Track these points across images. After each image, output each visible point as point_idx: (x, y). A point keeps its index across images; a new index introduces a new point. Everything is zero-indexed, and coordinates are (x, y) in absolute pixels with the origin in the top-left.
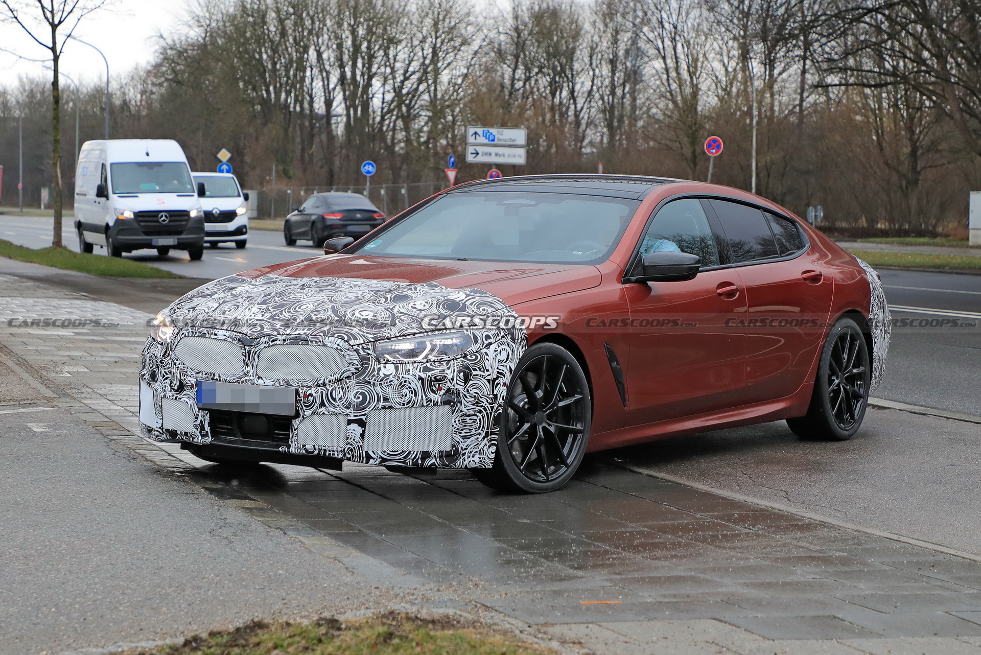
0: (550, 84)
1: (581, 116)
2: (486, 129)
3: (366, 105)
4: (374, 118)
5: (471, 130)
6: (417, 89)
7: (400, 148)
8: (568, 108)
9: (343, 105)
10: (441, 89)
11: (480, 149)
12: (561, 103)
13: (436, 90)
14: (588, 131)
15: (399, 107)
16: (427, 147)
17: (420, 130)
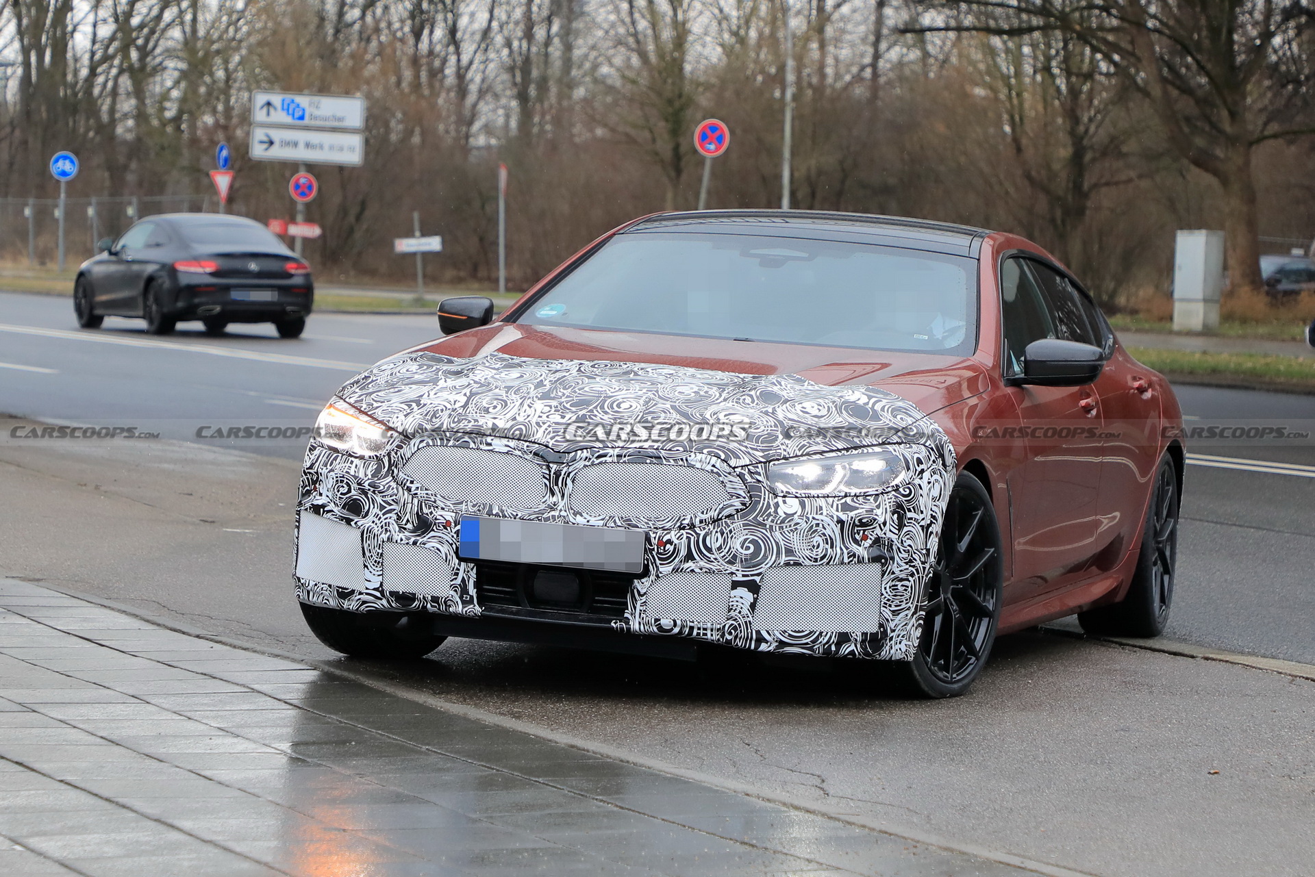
0: (412, 16)
1: (469, 75)
2: (288, 97)
3: (61, 45)
4: (76, 72)
5: (261, 98)
6: (159, 17)
7: (125, 129)
8: (444, 61)
9: (17, 45)
10: (205, 18)
11: (276, 135)
12: (431, 53)
13: (194, 20)
14: (484, 107)
15: (124, 50)
16: (178, 129)
17: (165, 96)
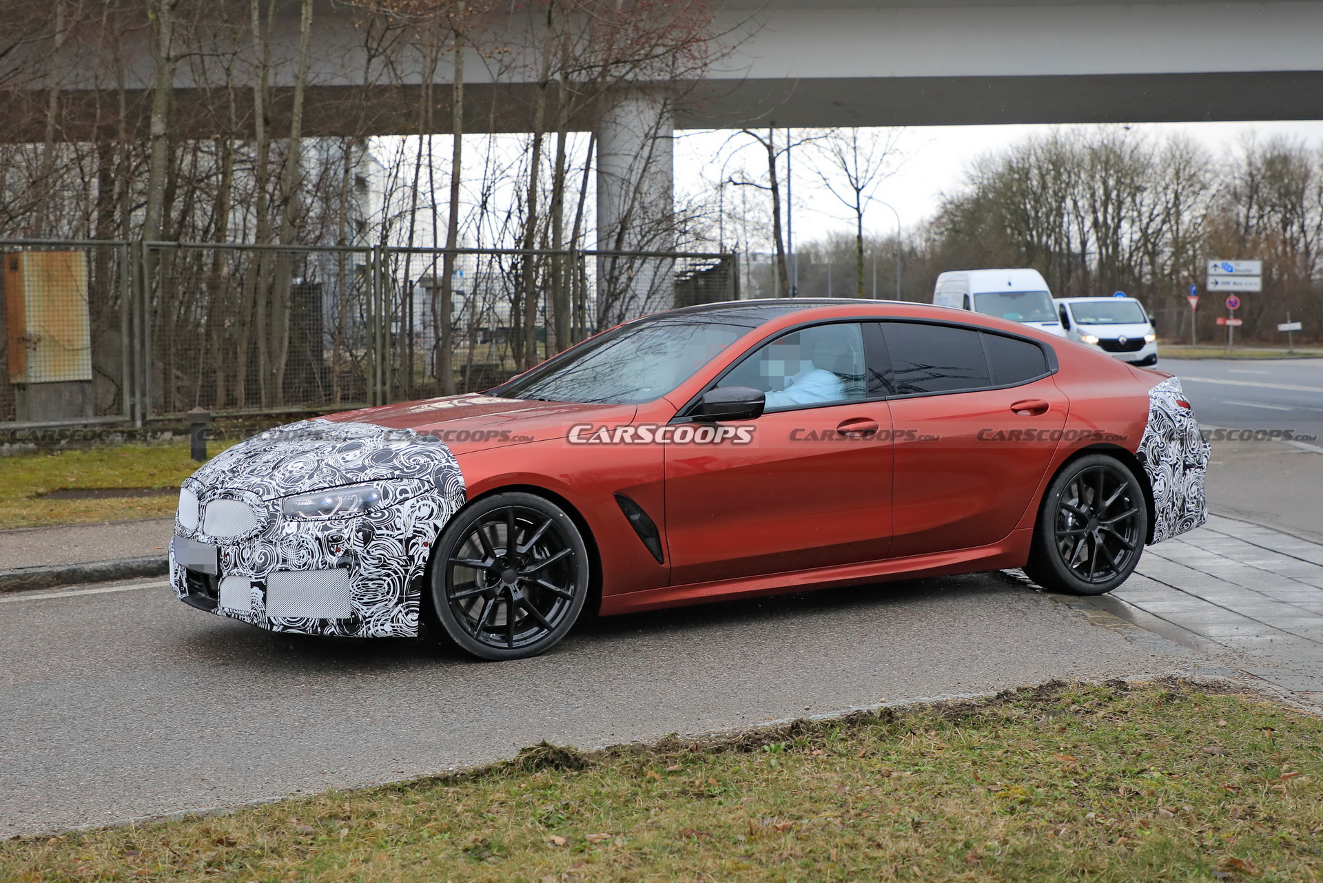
0: (1282, 220)
1: (1311, 246)
2: (1225, 262)
3: (1116, 245)
4: (1123, 255)
5: (1211, 263)
6: (1161, 229)
7: (1147, 279)
8: (1298, 241)
9: (1096, 245)
10: (1182, 228)
11: (1219, 279)
12: (1292, 237)
13: (1178, 229)
14: (1318, 261)
15: (1145, 245)
16: (1171, 279)
17: (1164, 264)
